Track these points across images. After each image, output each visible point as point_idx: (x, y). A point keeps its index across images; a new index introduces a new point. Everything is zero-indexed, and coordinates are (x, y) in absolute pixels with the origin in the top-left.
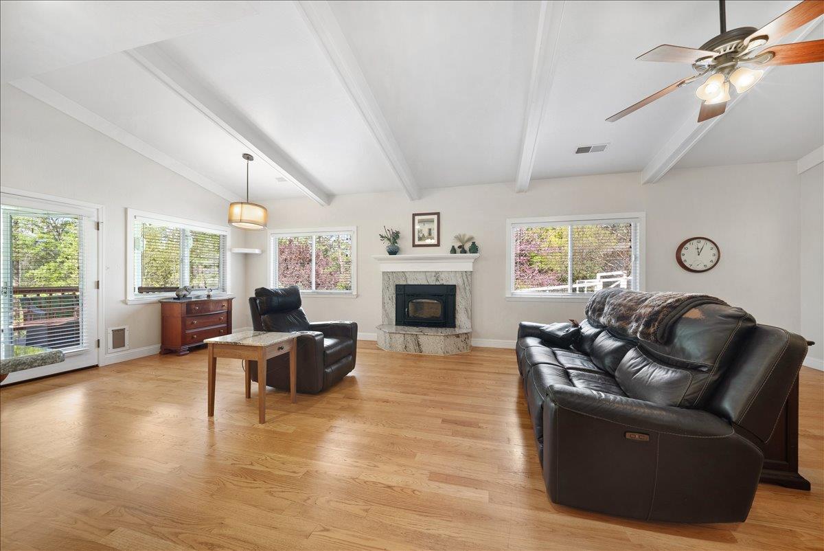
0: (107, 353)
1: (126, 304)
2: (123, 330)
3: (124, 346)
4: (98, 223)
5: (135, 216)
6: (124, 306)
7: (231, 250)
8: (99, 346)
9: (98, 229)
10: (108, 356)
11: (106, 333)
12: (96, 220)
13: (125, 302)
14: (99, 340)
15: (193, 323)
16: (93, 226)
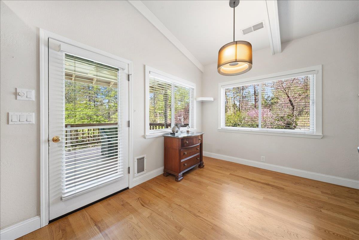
0: (134, 177)
1: (145, 138)
2: (143, 158)
3: (143, 170)
4: (129, 75)
5: (150, 72)
6: (143, 139)
7: (196, 99)
8: (129, 173)
9: (129, 80)
10: (135, 179)
11: (134, 161)
12: (128, 73)
13: (144, 137)
14: (129, 168)
15: (184, 154)
16: (126, 77)
